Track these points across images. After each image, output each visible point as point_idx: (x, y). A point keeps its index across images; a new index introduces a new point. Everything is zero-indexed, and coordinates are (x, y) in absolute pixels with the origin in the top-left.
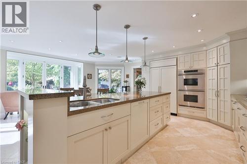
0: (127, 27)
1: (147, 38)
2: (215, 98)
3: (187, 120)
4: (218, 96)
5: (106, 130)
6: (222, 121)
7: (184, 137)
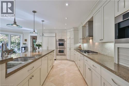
0: (34, 12)
1: (44, 21)
2: (69, 51)
3: (60, 61)
4: (70, 50)
5: (31, 78)
6: (71, 59)
7: (61, 69)
